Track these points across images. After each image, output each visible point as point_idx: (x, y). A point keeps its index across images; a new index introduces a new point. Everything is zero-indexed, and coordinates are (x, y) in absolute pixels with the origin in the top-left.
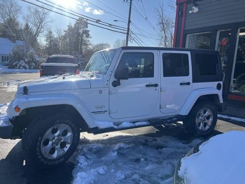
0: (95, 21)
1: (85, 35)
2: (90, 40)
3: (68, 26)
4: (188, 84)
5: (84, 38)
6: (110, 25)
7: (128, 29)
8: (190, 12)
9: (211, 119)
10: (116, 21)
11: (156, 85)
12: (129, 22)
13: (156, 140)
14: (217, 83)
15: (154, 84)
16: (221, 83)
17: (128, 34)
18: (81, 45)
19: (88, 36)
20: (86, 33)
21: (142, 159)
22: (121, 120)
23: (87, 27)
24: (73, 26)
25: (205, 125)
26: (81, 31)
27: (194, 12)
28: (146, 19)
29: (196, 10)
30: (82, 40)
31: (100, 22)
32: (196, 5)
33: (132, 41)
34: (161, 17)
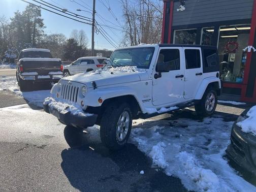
0: (62, 10)
1: (37, 25)
2: (44, 30)
3: (16, 13)
4: (201, 74)
5: (37, 27)
6: (77, 15)
7: (94, 20)
8: (178, 10)
9: (214, 102)
10: (80, 10)
11: (182, 76)
12: (94, 12)
13: (177, 122)
14: (216, 73)
15: (180, 75)
16: (219, 72)
17: (93, 25)
18: (34, 36)
19: (42, 25)
20: (40, 22)
21: (181, 135)
22: (160, 106)
23: (40, 16)
24: (21, 14)
25: (210, 106)
26: (33, 20)
27: (181, 10)
28: (109, 9)
29: (183, 8)
30: (35, 30)
31: (66, 12)
32: (183, 4)
33: (97, 33)
34: (126, 8)
